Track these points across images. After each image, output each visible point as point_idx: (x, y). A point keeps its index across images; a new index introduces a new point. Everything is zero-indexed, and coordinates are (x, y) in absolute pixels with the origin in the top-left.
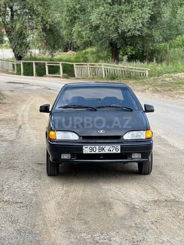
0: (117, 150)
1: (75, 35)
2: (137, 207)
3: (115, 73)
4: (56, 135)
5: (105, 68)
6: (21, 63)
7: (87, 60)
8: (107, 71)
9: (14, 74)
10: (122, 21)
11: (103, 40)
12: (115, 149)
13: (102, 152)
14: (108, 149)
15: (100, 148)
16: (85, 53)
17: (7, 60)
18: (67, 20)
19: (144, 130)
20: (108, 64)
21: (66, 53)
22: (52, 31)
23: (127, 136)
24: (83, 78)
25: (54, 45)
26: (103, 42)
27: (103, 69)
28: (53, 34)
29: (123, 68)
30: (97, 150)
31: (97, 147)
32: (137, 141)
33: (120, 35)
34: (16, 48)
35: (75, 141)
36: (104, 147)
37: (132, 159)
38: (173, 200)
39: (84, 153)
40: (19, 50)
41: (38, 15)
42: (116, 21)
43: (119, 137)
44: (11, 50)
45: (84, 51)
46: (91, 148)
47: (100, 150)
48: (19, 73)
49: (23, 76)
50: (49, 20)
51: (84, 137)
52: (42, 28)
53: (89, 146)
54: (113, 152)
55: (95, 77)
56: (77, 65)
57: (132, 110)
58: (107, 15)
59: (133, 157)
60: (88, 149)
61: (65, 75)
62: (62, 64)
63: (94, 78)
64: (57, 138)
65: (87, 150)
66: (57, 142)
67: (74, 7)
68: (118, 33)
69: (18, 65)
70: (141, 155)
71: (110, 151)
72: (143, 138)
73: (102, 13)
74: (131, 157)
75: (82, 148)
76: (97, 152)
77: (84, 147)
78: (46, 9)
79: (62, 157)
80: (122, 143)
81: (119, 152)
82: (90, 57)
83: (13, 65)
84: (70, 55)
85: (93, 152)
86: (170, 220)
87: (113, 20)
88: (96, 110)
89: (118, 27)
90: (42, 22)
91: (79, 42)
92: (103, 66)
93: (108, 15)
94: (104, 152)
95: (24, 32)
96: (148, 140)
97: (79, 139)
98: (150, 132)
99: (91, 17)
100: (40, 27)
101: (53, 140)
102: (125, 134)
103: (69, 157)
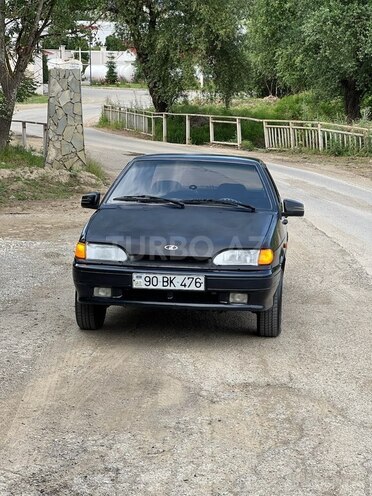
0: (198, 285)
1: (281, 63)
2: (204, 393)
3: (343, 143)
4: (85, 250)
5: (323, 132)
6: (164, 117)
7: (300, 114)
8: (327, 137)
9: (149, 138)
10: (365, 36)
11: (329, 75)
12: (194, 283)
13: (168, 288)
14: (180, 282)
15: (165, 279)
16: (297, 101)
17: (139, 112)
18: (265, 33)
19: (257, 249)
20: (331, 124)
21: (260, 99)
22: (227, 53)
23: (222, 259)
24: (280, 151)
25: (230, 82)
26: (328, 79)
27: (320, 134)
28: (228, 60)
29: (361, 132)
30: (158, 282)
31: (160, 277)
32: (239, 270)
33: (362, 64)
34: (155, 87)
35: (120, 264)
36: (172, 277)
37: (228, 304)
38: (283, 386)
39: (134, 286)
40: (161, 90)
41: (200, 22)
42: (354, 35)
43: (206, 261)
44: (147, 91)
45: (295, 97)
46: (148, 279)
47: (165, 284)
48: (158, 138)
49: (164, 143)
50: (221, 32)
52: (207, 49)
53: (145, 275)
54: (190, 289)
55: (303, 148)
56: (269, 123)
57: (253, 210)
58: (336, 23)
59: (231, 300)
60: (142, 280)
61: (247, 142)
62: (241, 122)
63: (300, 151)
64: (88, 257)
65: (140, 282)
66: (88, 264)
67: (281, 6)
68: (358, 60)
69: (158, 122)
70: (246, 296)
71: (185, 286)
72: (252, 264)
73: (326, 19)
74: (228, 301)
75: (131, 277)
76: (160, 286)
77: (134, 275)
78: (216, 11)
79: (95, 294)
80: (211, 271)
81: (202, 288)
82: (305, 107)
83: (149, 119)
84: (269, 104)
85: (151, 287)
86: (248, 418)
87: (348, 33)
88: (182, 207)
89: (358, 48)
90: (207, 36)
91: (287, 78)
92: (319, 128)
93: (338, 24)
94: (172, 288)
95: (172, 55)
96: (263, 267)
97: (129, 259)
98: (269, 253)
99: (303, 28)
100: (202, 47)
101: (80, 260)
102: (216, 255)
103: (108, 295)
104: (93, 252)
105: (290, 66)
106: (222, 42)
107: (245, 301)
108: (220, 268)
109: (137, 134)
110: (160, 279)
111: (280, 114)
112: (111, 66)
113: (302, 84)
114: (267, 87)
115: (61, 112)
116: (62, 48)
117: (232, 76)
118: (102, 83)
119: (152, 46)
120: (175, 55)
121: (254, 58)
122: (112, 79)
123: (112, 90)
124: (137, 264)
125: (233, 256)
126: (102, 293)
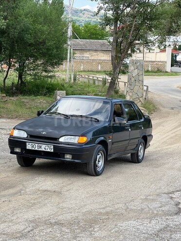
0: (51, 149)
4: (14, 132)
13: (39, 150)
14: (44, 147)
15: (39, 146)
19: (79, 136)
31: (37, 145)
36: (41, 145)
39: (27, 148)
43: (56, 139)
46: (32, 145)
47: (39, 148)
53: (31, 143)
54: (48, 150)
64: (14, 135)
65: (29, 146)
66: (13, 138)
70: (71, 156)
71: (46, 149)
72: (75, 142)
74: (64, 157)
76: (36, 149)
77: (27, 143)
79: (15, 150)
80: (59, 144)
81: (52, 151)
85: (33, 149)
88: (69, 118)
94: (41, 150)
96: (80, 144)
97: (27, 137)
98: (85, 138)
101: (11, 136)
102: (61, 137)
103: (20, 151)
104: (16, 133)
107: (71, 158)
108: (61, 143)
110: (37, 146)
115: (133, 79)
124: (30, 139)
125: (68, 139)
126: (18, 150)
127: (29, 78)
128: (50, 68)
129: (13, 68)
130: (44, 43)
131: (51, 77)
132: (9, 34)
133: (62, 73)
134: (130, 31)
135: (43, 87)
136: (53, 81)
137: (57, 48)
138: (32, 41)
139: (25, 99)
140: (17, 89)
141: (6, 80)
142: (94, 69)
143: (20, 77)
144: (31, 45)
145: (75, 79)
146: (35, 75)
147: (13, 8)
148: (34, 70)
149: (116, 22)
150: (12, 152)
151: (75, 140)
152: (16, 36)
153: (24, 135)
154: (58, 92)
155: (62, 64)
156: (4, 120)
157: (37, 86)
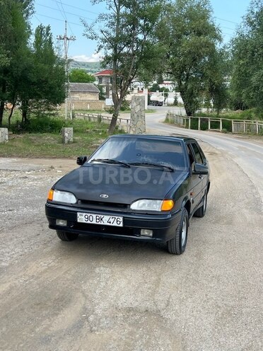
0: (119, 222)
4: (53, 194)
5: (259, 125)
6: (190, 118)
8: (260, 127)
12: (115, 221)
13: (99, 223)
14: (108, 220)
15: (98, 218)
16: (250, 112)
19: (162, 200)
23: (137, 205)
24: (239, 134)
27: (257, 126)
30: (94, 219)
31: (94, 216)
32: (147, 214)
34: (187, 105)
36: (102, 216)
37: (140, 236)
39: (78, 221)
40: (189, 107)
43: (126, 206)
45: (249, 110)
46: (86, 217)
47: (98, 221)
48: (187, 127)
50: (216, 82)
51: (84, 202)
52: (209, 89)
53: (85, 214)
54: (113, 225)
55: (249, 132)
56: (234, 121)
57: (172, 171)
59: (142, 234)
60: (83, 217)
61: (225, 129)
62: (222, 120)
63: (248, 134)
64: (53, 199)
65: (82, 218)
66: (52, 204)
69: (187, 120)
70: (152, 232)
71: (110, 223)
72: (157, 210)
74: (140, 234)
75: (76, 215)
76: (94, 222)
77: (78, 214)
79: (57, 223)
80: (130, 214)
81: (121, 225)
82: (253, 114)
83: (184, 120)
84: (238, 113)
85: (89, 222)
88: (129, 167)
90: (209, 83)
91: (246, 102)
92: (257, 124)
94: (102, 223)
96: (164, 213)
97: (77, 203)
98: (170, 203)
99: (252, 79)
100: (207, 88)
101: (49, 201)
102: (133, 202)
103: (65, 225)
104: (58, 196)
105: (248, 97)
106: (216, 86)
107: (151, 235)
108: (135, 212)
109: (179, 126)
111: (242, 117)
112: (176, 98)
113: (253, 105)
114: (238, 106)
115: (136, 115)
116: (158, 91)
117: (220, 101)
118: (172, 105)
119: (186, 87)
120: (195, 92)
121: (232, 94)
122: (176, 103)
123: (176, 108)
124: (82, 206)
125: (144, 204)
126: (61, 223)
127: (32, 116)
128: (52, 106)
129: (17, 107)
130: (46, 81)
131: (53, 115)
132: (12, 73)
133: (63, 111)
134: (129, 69)
135: (46, 124)
136: (56, 118)
137: (59, 86)
138: (35, 80)
139: (33, 136)
140: (22, 126)
141: (11, 119)
142: (84, 108)
143: (24, 115)
144: (34, 84)
145: (73, 117)
146: (39, 113)
147: (15, 47)
148: (37, 108)
149: (115, 61)
150: (52, 226)
151: (156, 206)
152: (20, 75)
153: (71, 199)
154: (66, 129)
155: (64, 102)
156: (15, 160)
157: (41, 124)
